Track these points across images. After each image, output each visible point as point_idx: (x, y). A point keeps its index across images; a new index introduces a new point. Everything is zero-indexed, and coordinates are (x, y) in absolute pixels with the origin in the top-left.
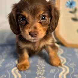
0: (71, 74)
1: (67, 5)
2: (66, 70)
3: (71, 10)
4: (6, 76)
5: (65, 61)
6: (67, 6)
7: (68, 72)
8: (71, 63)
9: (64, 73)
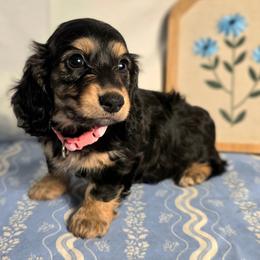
1: (196, 49)
3: (206, 61)
6: (197, 53)
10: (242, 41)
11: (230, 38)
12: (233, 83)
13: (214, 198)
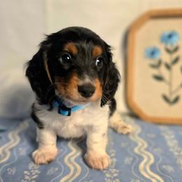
0: (157, 165)
2: (149, 159)
4: (57, 169)
5: (146, 145)
7: (152, 161)
8: (155, 147)
9: (146, 164)
10: (176, 49)
11: (169, 47)
12: (171, 77)
13: (166, 164)
